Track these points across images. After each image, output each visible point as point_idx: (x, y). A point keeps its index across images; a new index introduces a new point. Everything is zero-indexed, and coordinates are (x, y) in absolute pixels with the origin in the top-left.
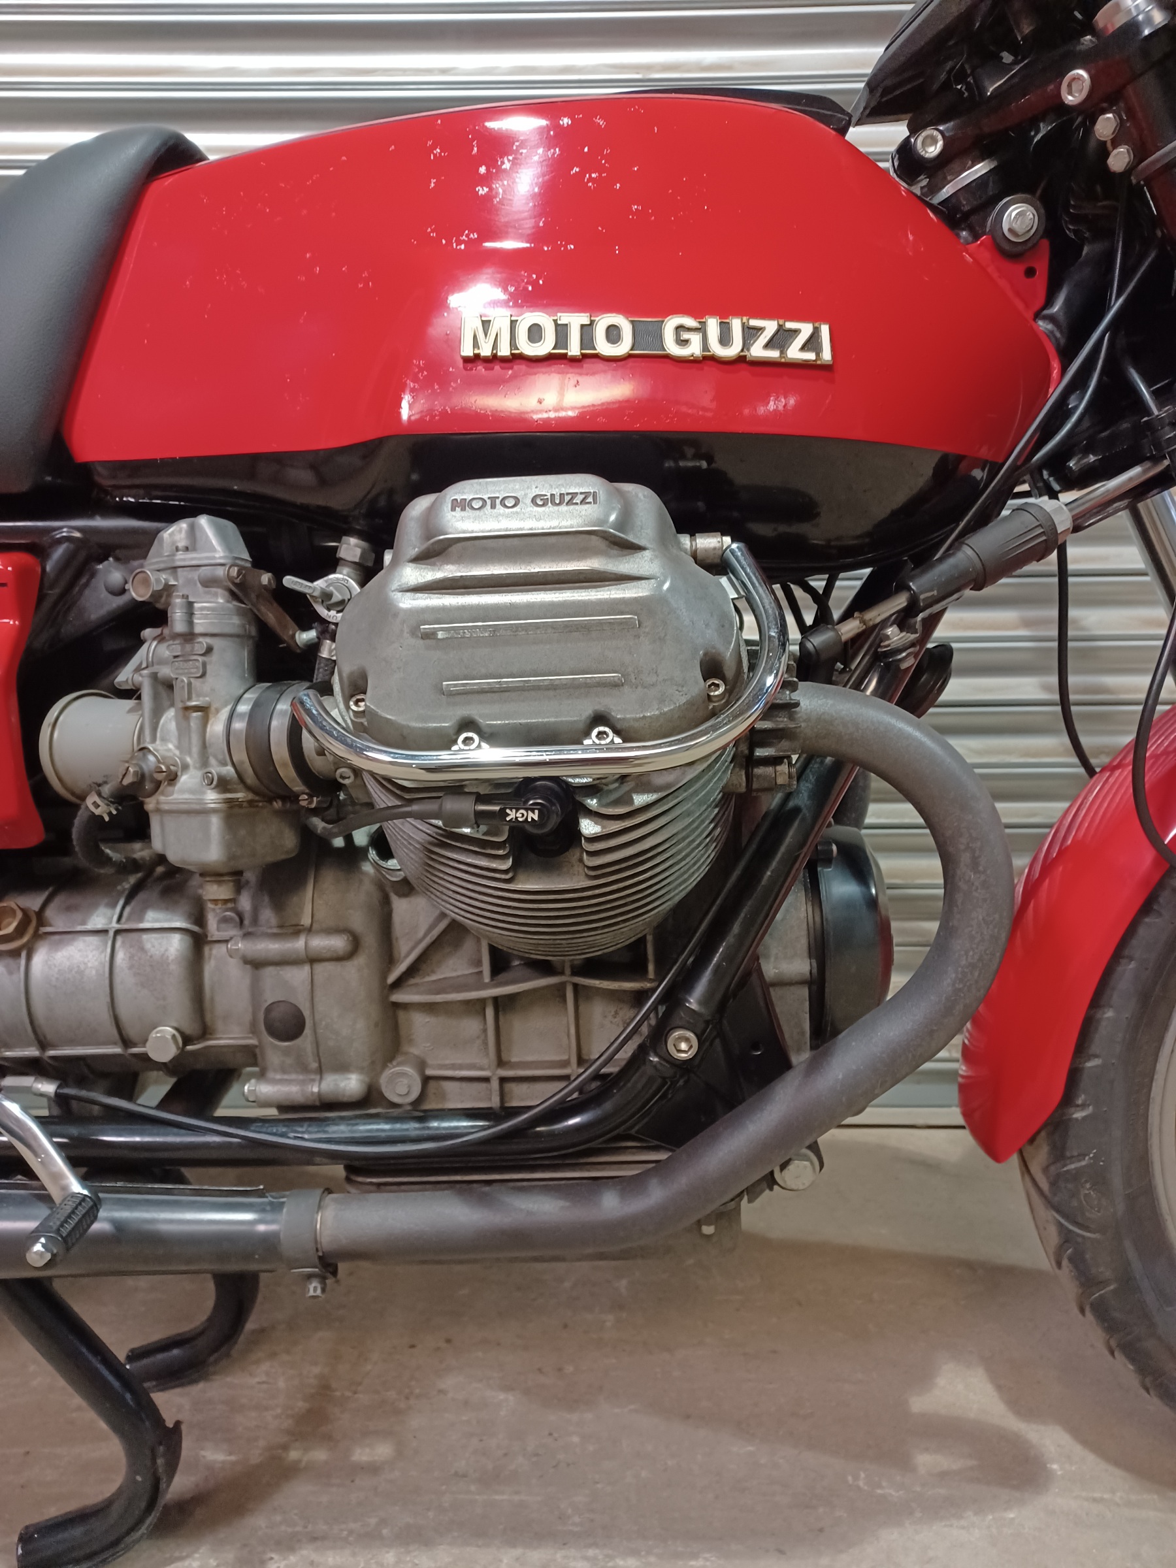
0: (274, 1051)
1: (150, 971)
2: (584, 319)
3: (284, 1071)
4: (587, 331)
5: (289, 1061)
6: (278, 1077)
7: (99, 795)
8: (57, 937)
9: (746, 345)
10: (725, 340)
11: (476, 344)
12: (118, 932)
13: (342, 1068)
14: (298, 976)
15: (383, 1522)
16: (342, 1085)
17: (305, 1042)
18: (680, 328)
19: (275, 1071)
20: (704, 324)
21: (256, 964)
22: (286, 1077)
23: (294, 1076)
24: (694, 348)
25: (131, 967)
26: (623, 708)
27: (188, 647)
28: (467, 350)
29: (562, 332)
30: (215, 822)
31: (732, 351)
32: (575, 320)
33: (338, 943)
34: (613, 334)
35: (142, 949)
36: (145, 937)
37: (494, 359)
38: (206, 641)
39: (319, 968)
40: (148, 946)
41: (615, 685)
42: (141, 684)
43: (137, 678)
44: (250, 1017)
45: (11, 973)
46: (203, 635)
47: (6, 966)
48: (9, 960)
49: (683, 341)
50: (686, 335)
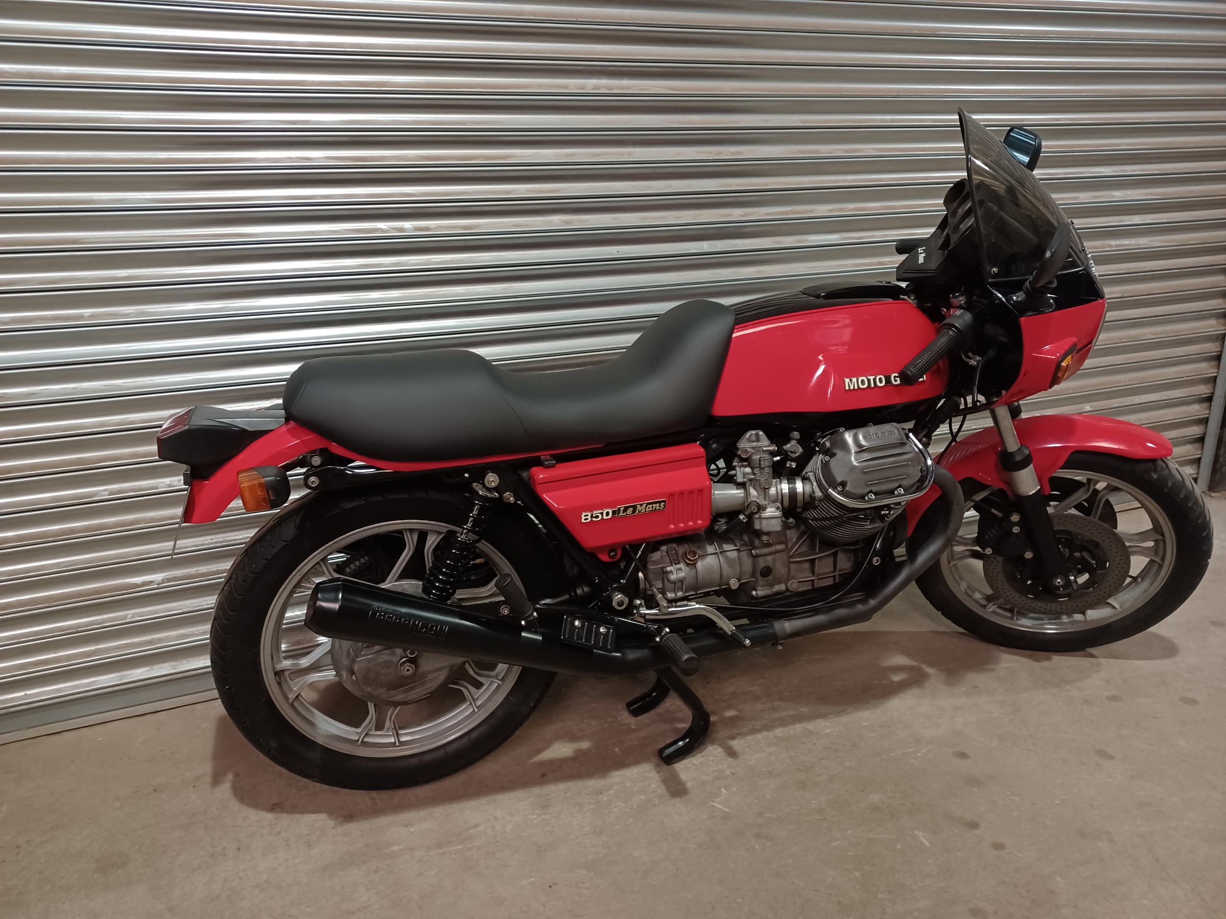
0: (761, 581)
1: (729, 563)
2: (874, 377)
3: (763, 586)
4: (875, 380)
5: (766, 583)
6: (762, 588)
7: (745, 516)
8: (702, 557)
11: (849, 386)
12: (720, 552)
13: (779, 583)
14: (769, 558)
16: (781, 588)
17: (770, 577)
18: (895, 377)
19: (761, 587)
22: (764, 588)
23: (766, 588)
24: (898, 382)
25: (726, 563)
26: (905, 483)
27: (761, 471)
29: (869, 380)
32: (872, 378)
34: (880, 380)
35: (727, 557)
36: (727, 553)
39: (776, 555)
40: (729, 556)
41: (904, 478)
42: (747, 482)
43: (745, 480)
44: (751, 572)
45: (692, 570)
46: (767, 467)
47: (690, 568)
48: (691, 566)
49: (896, 381)
50: (896, 379)
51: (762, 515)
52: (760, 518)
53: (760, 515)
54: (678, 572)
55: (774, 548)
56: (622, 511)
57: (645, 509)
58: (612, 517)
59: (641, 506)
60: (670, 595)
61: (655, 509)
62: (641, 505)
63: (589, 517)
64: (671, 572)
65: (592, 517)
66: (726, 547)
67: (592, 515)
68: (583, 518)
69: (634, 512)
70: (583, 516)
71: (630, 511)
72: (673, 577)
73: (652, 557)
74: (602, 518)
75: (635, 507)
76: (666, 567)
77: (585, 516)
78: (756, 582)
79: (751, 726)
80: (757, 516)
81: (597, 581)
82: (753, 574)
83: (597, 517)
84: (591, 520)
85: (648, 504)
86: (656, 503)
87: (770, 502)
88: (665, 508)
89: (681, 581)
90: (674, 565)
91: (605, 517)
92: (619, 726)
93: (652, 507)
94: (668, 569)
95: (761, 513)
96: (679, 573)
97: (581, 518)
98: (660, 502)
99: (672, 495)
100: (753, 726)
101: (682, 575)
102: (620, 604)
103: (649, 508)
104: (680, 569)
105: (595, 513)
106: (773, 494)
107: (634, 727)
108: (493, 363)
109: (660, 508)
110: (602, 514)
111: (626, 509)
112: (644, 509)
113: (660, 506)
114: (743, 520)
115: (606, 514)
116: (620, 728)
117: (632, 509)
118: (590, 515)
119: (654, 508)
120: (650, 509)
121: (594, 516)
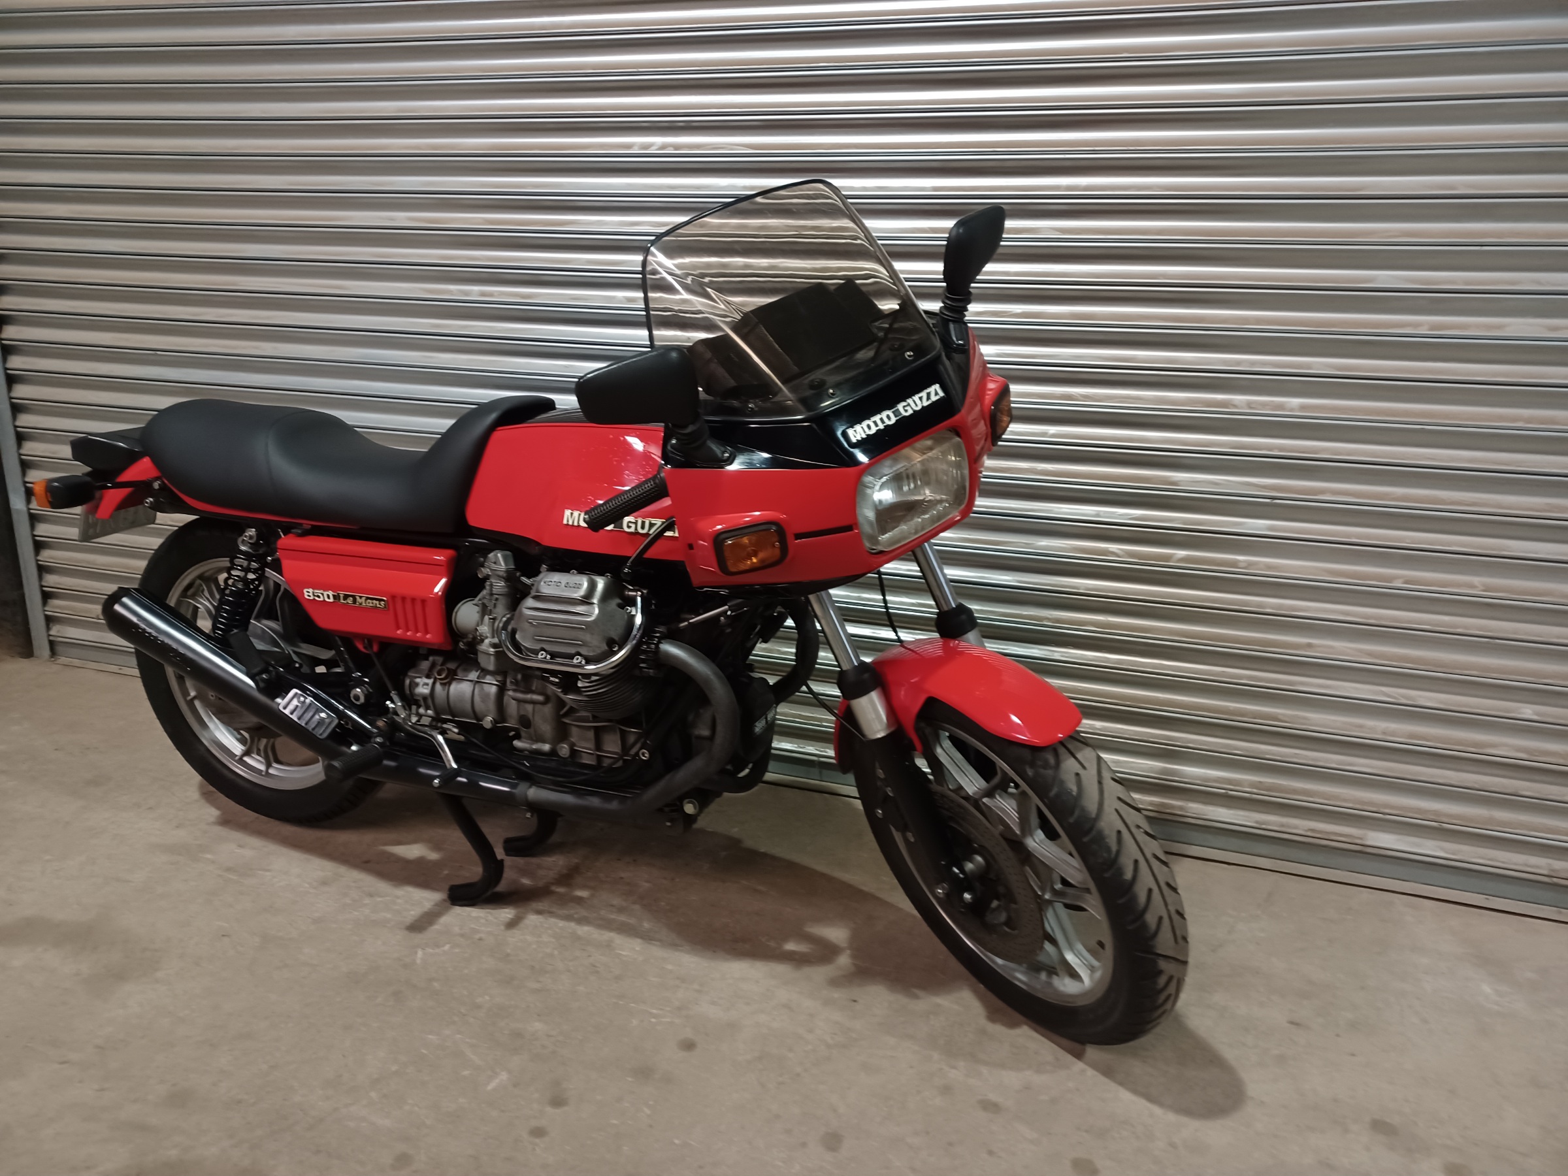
0: (524, 732)
1: (485, 697)
3: (526, 738)
5: (529, 736)
8: (458, 680)
9: (649, 530)
10: (643, 527)
11: (568, 521)
12: (476, 682)
13: (544, 742)
14: (529, 707)
15: (576, 913)
16: (546, 747)
17: (531, 730)
18: (629, 522)
20: (637, 521)
21: (519, 701)
23: (528, 741)
24: (632, 530)
25: (481, 695)
26: (584, 651)
28: (565, 522)
30: (492, 658)
31: (645, 531)
33: (540, 698)
35: (483, 689)
36: (484, 685)
37: (573, 526)
38: (497, 596)
39: (536, 706)
40: (485, 688)
41: (581, 644)
47: (443, 687)
48: (443, 685)
49: (629, 527)
50: (630, 525)
54: (425, 687)
55: (529, 696)
56: (342, 598)
57: (366, 603)
58: (333, 601)
59: (361, 599)
61: (376, 607)
62: (361, 597)
63: (311, 594)
65: (313, 595)
66: (484, 679)
67: (313, 593)
68: (306, 594)
69: (354, 602)
70: (305, 590)
71: (350, 600)
72: (417, 690)
75: (354, 598)
77: (307, 592)
83: (319, 597)
85: (368, 598)
86: (376, 599)
88: (385, 608)
89: (426, 698)
90: (425, 678)
91: (327, 600)
93: (373, 603)
97: (303, 594)
98: (380, 600)
99: (393, 597)
101: (425, 691)
102: (357, 698)
104: (427, 685)
105: (318, 592)
109: (381, 607)
111: (346, 597)
112: (364, 602)
113: (380, 605)
115: (327, 596)
117: (351, 598)
119: (375, 605)
120: (371, 605)
121: (315, 594)
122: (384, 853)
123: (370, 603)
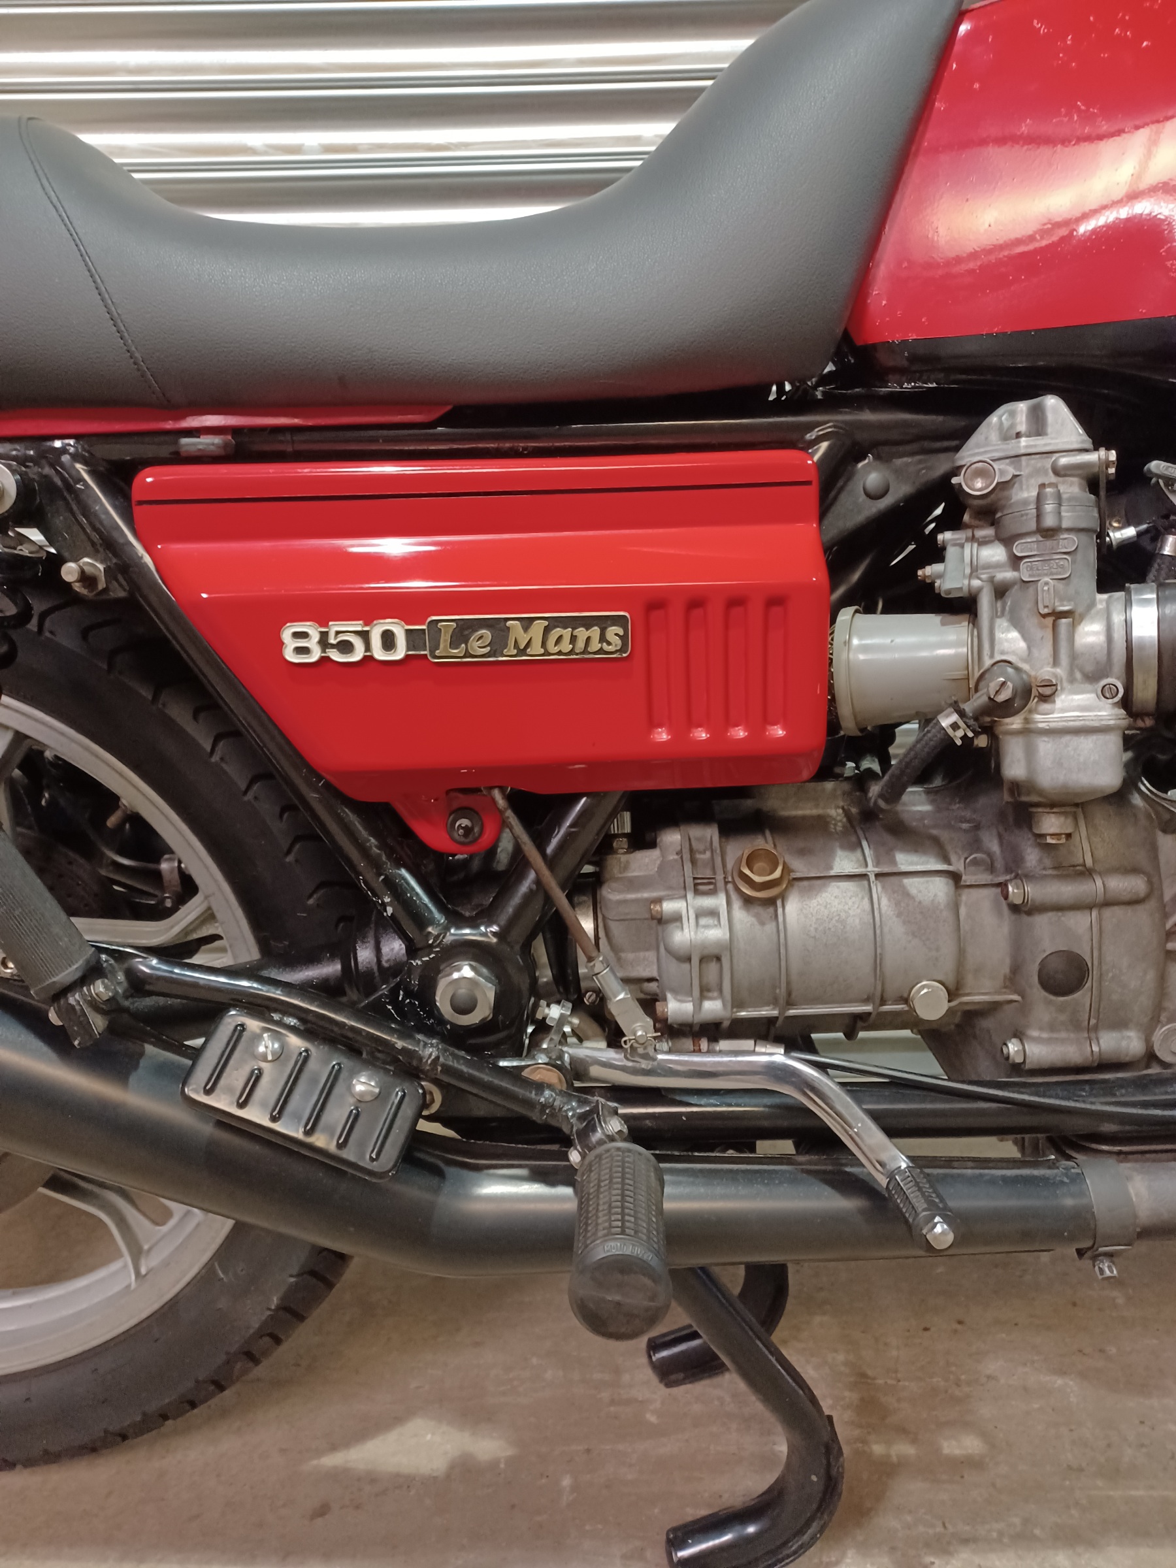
0: (1043, 1006)
3: (1052, 1027)
5: (1063, 1017)
6: (1045, 1035)
7: (962, 714)
8: (805, 883)
12: (877, 875)
13: (1120, 1024)
14: (1080, 922)
16: (1124, 1044)
17: (1082, 997)
19: (1041, 1029)
22: (1055, 1035)
23: (1063, 1035)
25: (899, 915)
27: (1049, 543)
30: (1108, 741)
35: (907, 894)
36: (907, 881)
39: (1108, 912)
40: (913, 891)
42: (980, 590)
43: (976, 583)
44: (1006, 970)
45: (762, 923)
46: (1069, 530)
47: (757, 916)
48: (759, 909)
51: (1038, 717)
52: (1028, 731)
53: (1027, 721)
54: (703, 921)
55: (1095, 887)
56: (445, 639)
57: (544, 644)
58: (407, 657)
59: (526, 629)
60: (676, 1007)
61: (585, 651)
62: (527, 623)
63: (313, 643)
64: (677, 918)
65: (324, 642)
66: (905, 861)
67: (324, 636)
68: (290, 644)
69: (497, 645)
70: (286, 635)
71: (479, 644)
72: (683, 936)
73: (626, 867)
74: (368, 659)
75: (499, 629)
76: (659, 901)
77: (297, 635)
78: (1024, 1008)
79: (1017, 1521)
80: (1015, 723)
81: (390, 910)
82: (1013, 979)
83: (346, 647)
84: (325, 660)
86: (588, 623)
87: (1078, 675)
88: (621, 651)
89: (711, 957)
90: (690, 896)
91: (379, 654)
92: (613, 1402)
93: (573, 639)
94: (669, 907)
95: (1030, 711)
96: (706, 927)
97: (282, 644)
98: (604, 623)
99: (654, 604)
100: (1026, 1521)
101: (715, 934)
102: (462, 1002)
103: (559, 639)
104: (713, 913)
105: (341, 629)
106: (1092, 646)
107: (652, 1419)
108: (136, 176)
109: (606, 647)
110: (365, 636)
111: (462, 633)
112: (537, 642)
113: (603, 639)
114: (950, 731)
115: (383, 640)
116: (612, 1409)
117: (486, 633)
118: (315, 636)
119: (580, 645)
120: (566, 646)
121: (332, 641)
122: (339, 1476)
123: (562, 643)
